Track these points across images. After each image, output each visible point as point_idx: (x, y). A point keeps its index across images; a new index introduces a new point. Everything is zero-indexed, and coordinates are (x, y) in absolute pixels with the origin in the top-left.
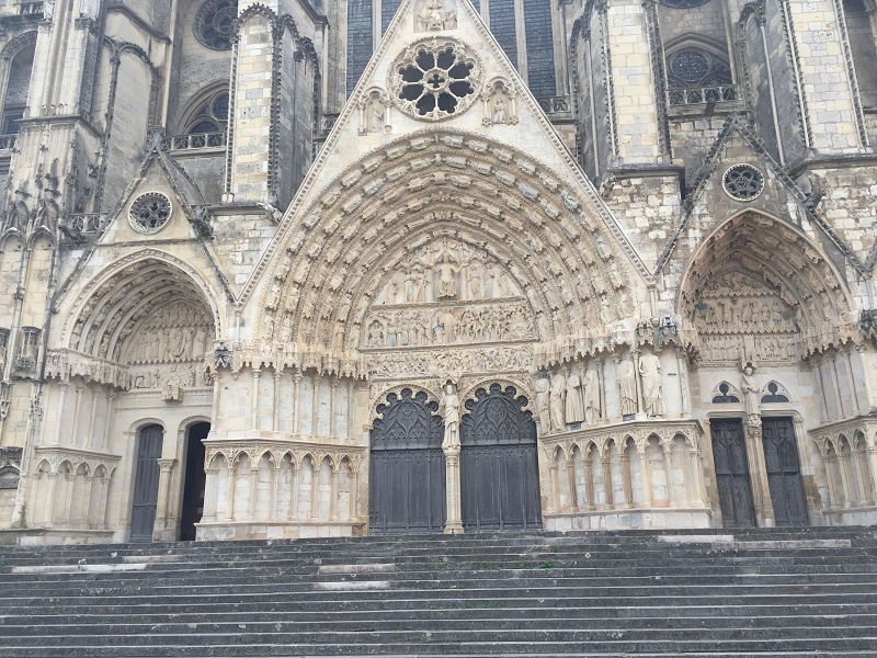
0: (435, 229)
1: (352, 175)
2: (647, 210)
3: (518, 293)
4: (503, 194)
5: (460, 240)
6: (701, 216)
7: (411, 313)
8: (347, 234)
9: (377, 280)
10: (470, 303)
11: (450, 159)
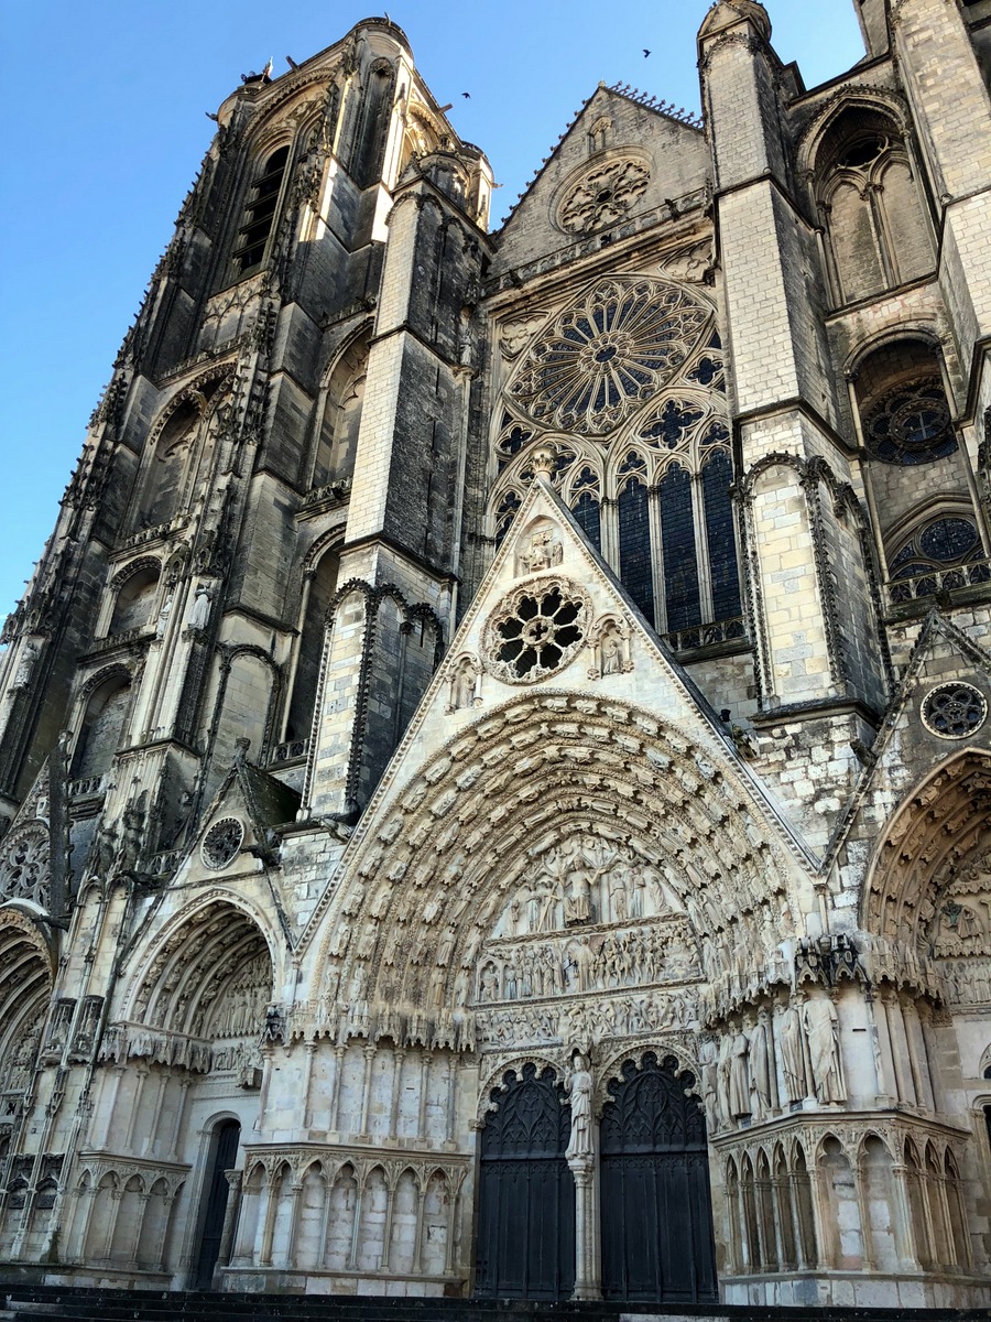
0: (564, 823)
1: (437, 766)
2: (812, 769)
3: (678, 908)
4: (632, 767)
5: (597, 835)
6: (892, 769)
7: (537, 946)
8: (441, 843)
9: (492, 903)
10: (611, 927)
11: (559, 728)
